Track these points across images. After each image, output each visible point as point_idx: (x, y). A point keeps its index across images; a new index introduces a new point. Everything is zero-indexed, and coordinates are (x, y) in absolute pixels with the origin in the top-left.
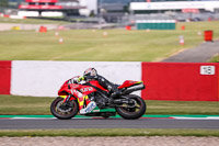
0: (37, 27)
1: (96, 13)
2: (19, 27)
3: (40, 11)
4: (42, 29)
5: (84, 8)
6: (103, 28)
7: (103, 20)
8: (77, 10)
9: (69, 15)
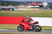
0: (33, 9)
1: (47, 6)
2: (29, 9)
3: (34, 6)
4: (34, 10)
5: (44, 5)
6: (49, 10)
7: (49, 8)
8: (43, 6)
9: (41, 7)
